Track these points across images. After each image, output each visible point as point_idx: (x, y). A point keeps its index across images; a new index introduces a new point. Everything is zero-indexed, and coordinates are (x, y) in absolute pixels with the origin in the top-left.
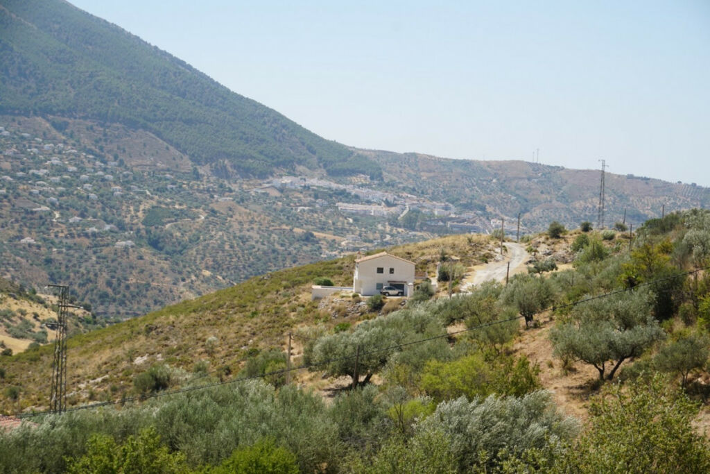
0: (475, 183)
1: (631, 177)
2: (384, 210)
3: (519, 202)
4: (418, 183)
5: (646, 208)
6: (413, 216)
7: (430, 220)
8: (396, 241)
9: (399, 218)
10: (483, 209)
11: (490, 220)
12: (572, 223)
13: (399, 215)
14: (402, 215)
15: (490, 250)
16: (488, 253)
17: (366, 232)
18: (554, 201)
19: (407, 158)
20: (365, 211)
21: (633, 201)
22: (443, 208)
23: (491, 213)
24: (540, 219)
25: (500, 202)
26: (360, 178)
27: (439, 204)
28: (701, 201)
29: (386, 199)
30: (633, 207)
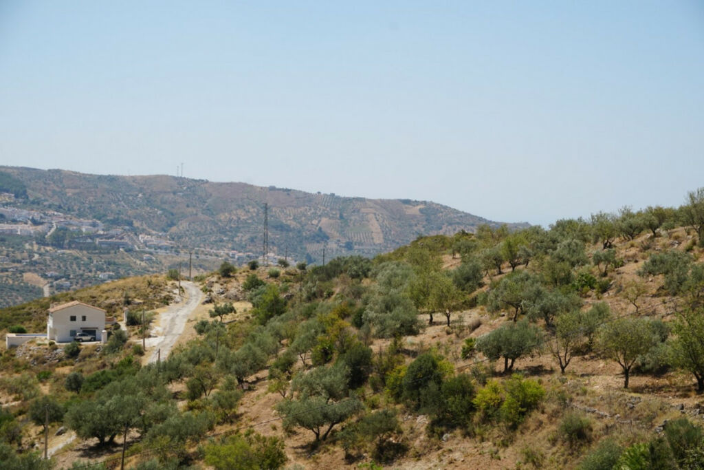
0: (121, 199)
1: (272, 189)
2: (30, 229)
3: (166, 216)
4: (64, 200)
5: (289, 218)
6: (61, 233)
7: (79, 238)
8: (45, 260)
9: (46, 236)
10: (131, 224)
11: (138, 236)
12: (219, 234)
13: (46, 234)
14: (49, 234)
15: (169, 292)
16: (168, 295)
17: (13, 252)
18: (200, 214)
19: (51, 175)
20: (11, 230)
21: (275, 212)
22: (91, 225)
23: (138, 228)
24: (187, 233)
25: (147, 216)
26: (4, 196)
27: (86, 221)
28: (340, 210)
29: (33, 218)
30: (276, 218)
